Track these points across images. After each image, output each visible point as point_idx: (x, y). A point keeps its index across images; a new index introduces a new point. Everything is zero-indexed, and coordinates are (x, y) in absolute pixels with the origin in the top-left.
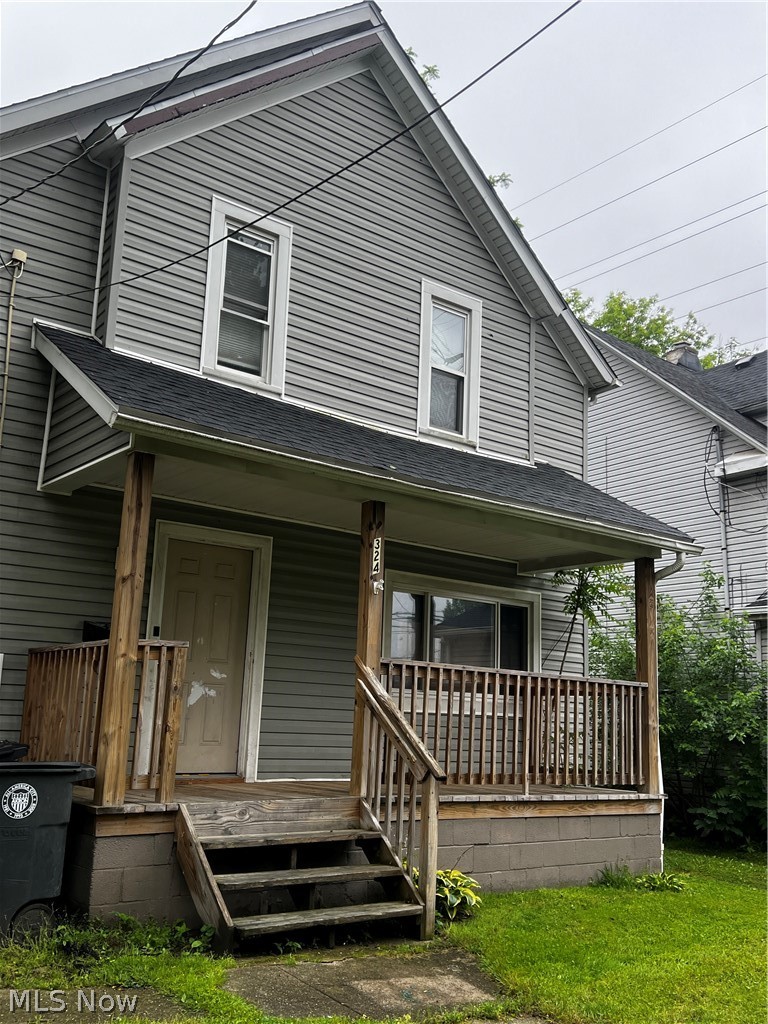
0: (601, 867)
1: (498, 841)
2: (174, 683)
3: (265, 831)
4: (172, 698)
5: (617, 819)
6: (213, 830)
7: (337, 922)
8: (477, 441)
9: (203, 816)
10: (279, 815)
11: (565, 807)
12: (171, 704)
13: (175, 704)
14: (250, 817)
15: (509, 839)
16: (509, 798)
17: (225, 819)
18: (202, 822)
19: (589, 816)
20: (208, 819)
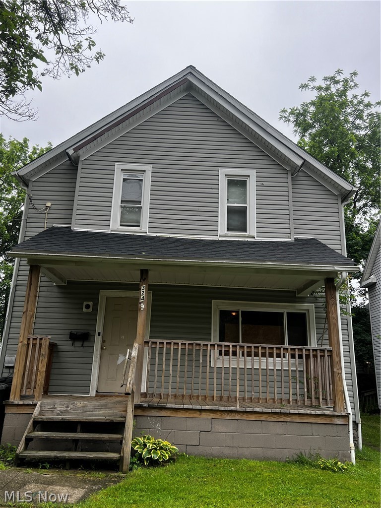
0: (298, 452)
1: (217, 430)
2: (42, 352)
3: (78, 415)
4: (41, 358)
5: (310, 425)
6: (53, 413)
7: (67, 458)
8: (255, 235)
9: (49, 407)
10: (85, 409)
11: (266, 416)
12: (40, 361)
13: (42, 361)
14: (71, 408)
15: (225, 430)
16: (222, 408)
17: (59, 409)
18: (48, 410)
19: (286, 422)
20: (51, 408)
